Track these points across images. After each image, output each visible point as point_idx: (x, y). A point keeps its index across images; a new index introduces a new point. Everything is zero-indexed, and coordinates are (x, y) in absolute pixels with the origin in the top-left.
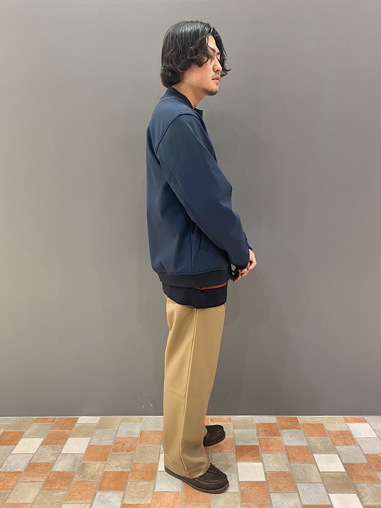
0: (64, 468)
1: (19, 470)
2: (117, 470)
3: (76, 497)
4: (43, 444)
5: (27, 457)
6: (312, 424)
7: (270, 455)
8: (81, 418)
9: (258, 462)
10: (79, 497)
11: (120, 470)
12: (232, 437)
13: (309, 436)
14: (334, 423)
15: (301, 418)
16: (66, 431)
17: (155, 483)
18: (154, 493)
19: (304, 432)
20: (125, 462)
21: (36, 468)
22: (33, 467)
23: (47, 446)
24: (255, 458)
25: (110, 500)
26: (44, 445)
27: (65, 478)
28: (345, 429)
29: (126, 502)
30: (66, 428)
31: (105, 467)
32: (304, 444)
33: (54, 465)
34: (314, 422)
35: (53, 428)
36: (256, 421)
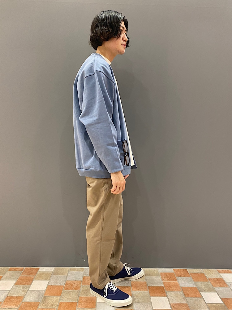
0: (31, 299)
2: (68, 301)
5: (5, 293)
6: (197, 274)
7: (172, 293)
8: (41, 268)
9: (165, 297)
11: (71, 301)
12: (145, 281)
13: (196, 281)
14: (212, 274)
15: (189, 270)
16: (31, 276)
17: (96, 309)
19: (193, 278)
20: (74, 296)
21: (12, 299)
22: (9, 299)
23: (19, 286)
24: (162, 294)
26: (17, 285)
27: (33, 306)
28: (219, 277)
30: (31, 274)
31: (60, 299)
32: (193, 286)
33: (24, 297)
34: (198, 272)
35: (22, 274)
36: (160, 271)
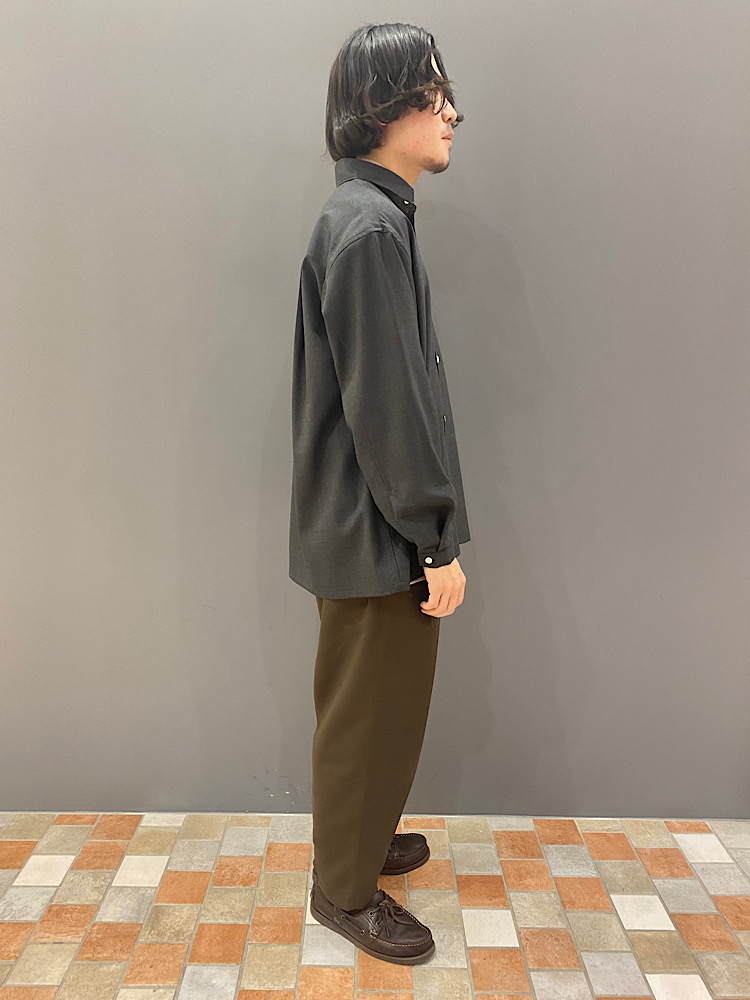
0: (118, 915)
1: (29, 918)
2: (223, 922)
3: (145, 975)
4: (76, 866)
5: (44, 894)
6: (605, 834)
7: (525, 895)
8: (147, 816)
9: (503, 909)
10: (151, 975)
11: (231, 922)
12: (448, 857)
13: (599, 859)
14: (647, 834)
15: (582, 822)
16: (119, 842)
17: (301, 949)
18: (301, 968)
19: (590, 849)
20: (239, 906)
21: (63, 915)
22: (56, 913)
23: (84, 872)
24: (496, 900)
25: (213, 982)
26: (78, 869)
27: (121, 936)
28: (669, 846)
29: (246, 986)
30: (119, 835)
31: (200, 915)
32: (592, 873)
33: (98, 909)
34: (608, 829)
35: (93, 835)
36: (494, 826)
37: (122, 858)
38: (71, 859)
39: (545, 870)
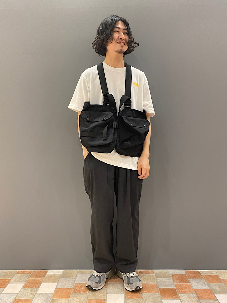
0: (39, 302)
5: (13, 296)
6: (210, 275)
7: (185, 295)
8: (49, 271)
9: (177, 299)
12: (156, 283)
13: (210, 283)
14: (225, 275)
15: (202, 271)
16: (40, 279)
19: (206, 280)
20: (82, 299)
21: (20, 302)
22: (17, 302)
23: (27, 289)
24: (174, 296)
26: (25, 288)
30: (40, 277)
31: (68, 302)
32: (207, 287)
33: (32, 300)
34: (212, 274)
35: (31, 277)
36: (171, 273)
37: (41, 284)
38: (23, 285)
39: (190, 287)
